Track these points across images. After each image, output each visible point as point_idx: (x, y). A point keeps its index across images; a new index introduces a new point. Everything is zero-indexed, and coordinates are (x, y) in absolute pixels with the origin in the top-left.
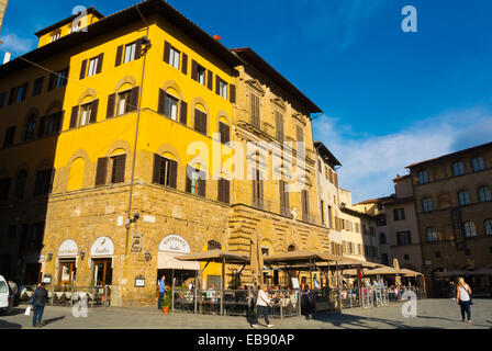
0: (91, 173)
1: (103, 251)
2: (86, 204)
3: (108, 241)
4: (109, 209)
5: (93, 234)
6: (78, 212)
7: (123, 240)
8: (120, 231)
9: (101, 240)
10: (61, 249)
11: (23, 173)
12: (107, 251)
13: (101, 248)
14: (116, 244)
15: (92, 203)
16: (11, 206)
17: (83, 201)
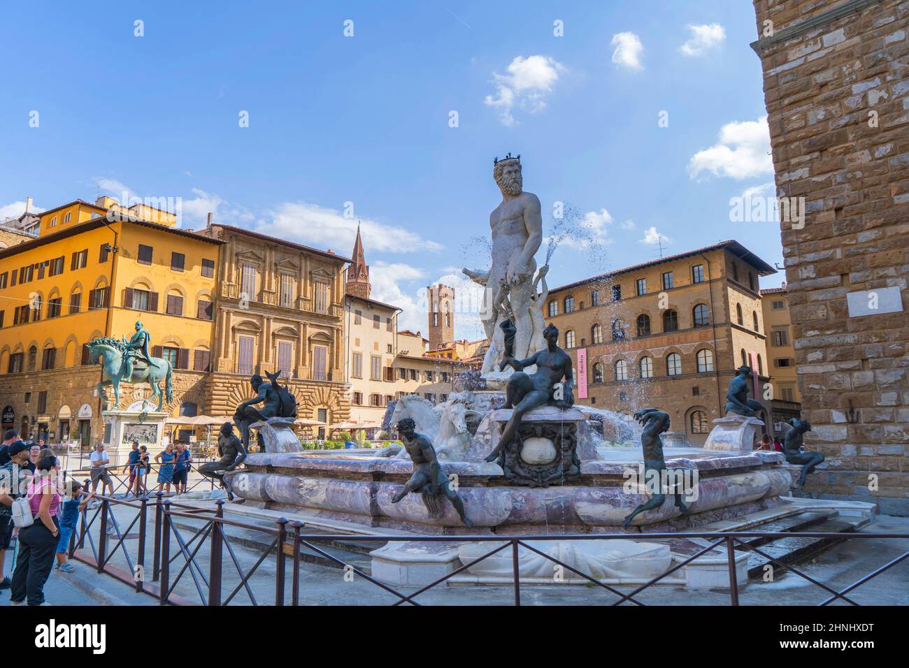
0: (79, 354)
1: (85, 415)
2: (76, 379)
3: (89, 407)
4: (90, 384)
5: (80, 401)
6: (71, 384)
7: (97, 407)
8: (95, 400)
9: (84, 406)
10: (61, 412)
11: (33, 349)
12: (88, 414)
13: (84, 413)
14: (93, 410)
15: (79, 379)
16: (26, 377)
17: (73, 377)
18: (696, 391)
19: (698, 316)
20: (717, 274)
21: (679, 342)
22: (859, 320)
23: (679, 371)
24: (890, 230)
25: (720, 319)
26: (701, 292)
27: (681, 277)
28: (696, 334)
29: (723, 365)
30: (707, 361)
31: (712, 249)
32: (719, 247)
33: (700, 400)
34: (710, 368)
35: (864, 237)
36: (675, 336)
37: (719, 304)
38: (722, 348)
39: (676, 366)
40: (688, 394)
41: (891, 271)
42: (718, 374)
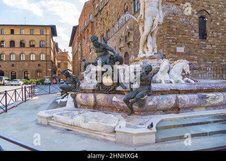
18: (39, 65)
19: (41, 44)
20: (48, 33)
21: (35, 51)
22: (178, 53)
23: (34, 59)
24: (184, 36)
25: (48, 46)
26: (43, 37)
27: (37, 32)
28: (40, 49)
29: (48, 59)
30: (43, 57)
31: (48, 26)
32: (50, 26)
33: (41, 68)
34: (44, 59)
35: (180, 36)
36: (34, 49)
37: (48, 42)
38: (48, 54)
39: (33, 57)
40: (37, 66)
41: (183, 44)
42: (46, 61)
